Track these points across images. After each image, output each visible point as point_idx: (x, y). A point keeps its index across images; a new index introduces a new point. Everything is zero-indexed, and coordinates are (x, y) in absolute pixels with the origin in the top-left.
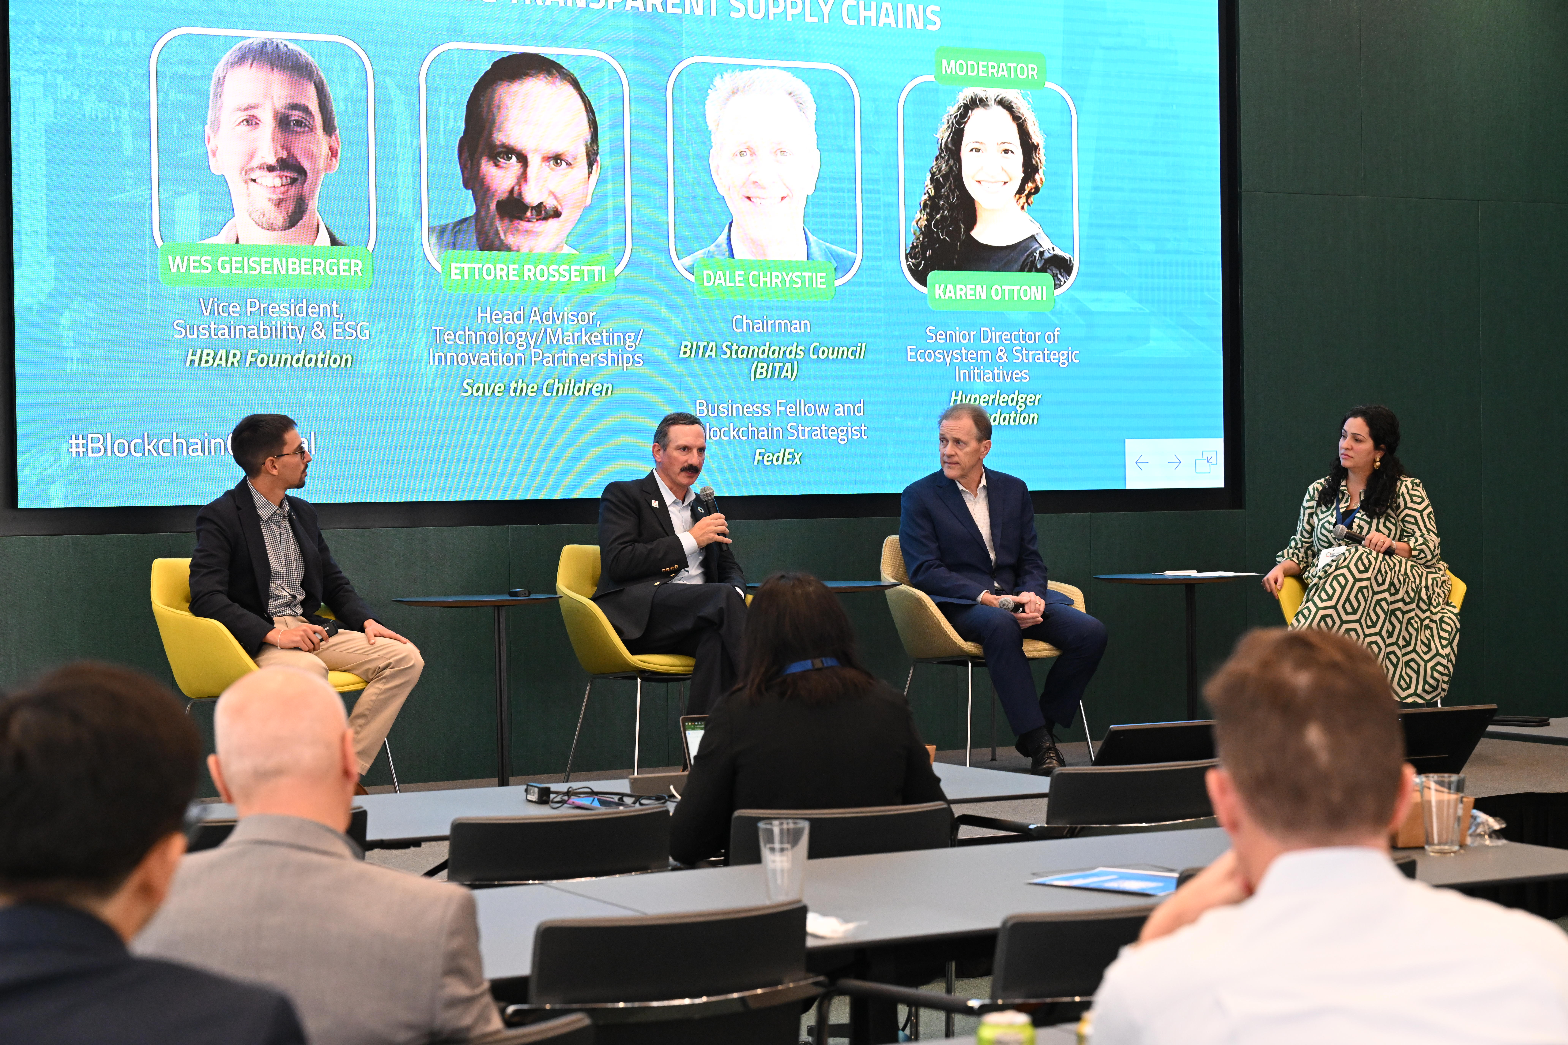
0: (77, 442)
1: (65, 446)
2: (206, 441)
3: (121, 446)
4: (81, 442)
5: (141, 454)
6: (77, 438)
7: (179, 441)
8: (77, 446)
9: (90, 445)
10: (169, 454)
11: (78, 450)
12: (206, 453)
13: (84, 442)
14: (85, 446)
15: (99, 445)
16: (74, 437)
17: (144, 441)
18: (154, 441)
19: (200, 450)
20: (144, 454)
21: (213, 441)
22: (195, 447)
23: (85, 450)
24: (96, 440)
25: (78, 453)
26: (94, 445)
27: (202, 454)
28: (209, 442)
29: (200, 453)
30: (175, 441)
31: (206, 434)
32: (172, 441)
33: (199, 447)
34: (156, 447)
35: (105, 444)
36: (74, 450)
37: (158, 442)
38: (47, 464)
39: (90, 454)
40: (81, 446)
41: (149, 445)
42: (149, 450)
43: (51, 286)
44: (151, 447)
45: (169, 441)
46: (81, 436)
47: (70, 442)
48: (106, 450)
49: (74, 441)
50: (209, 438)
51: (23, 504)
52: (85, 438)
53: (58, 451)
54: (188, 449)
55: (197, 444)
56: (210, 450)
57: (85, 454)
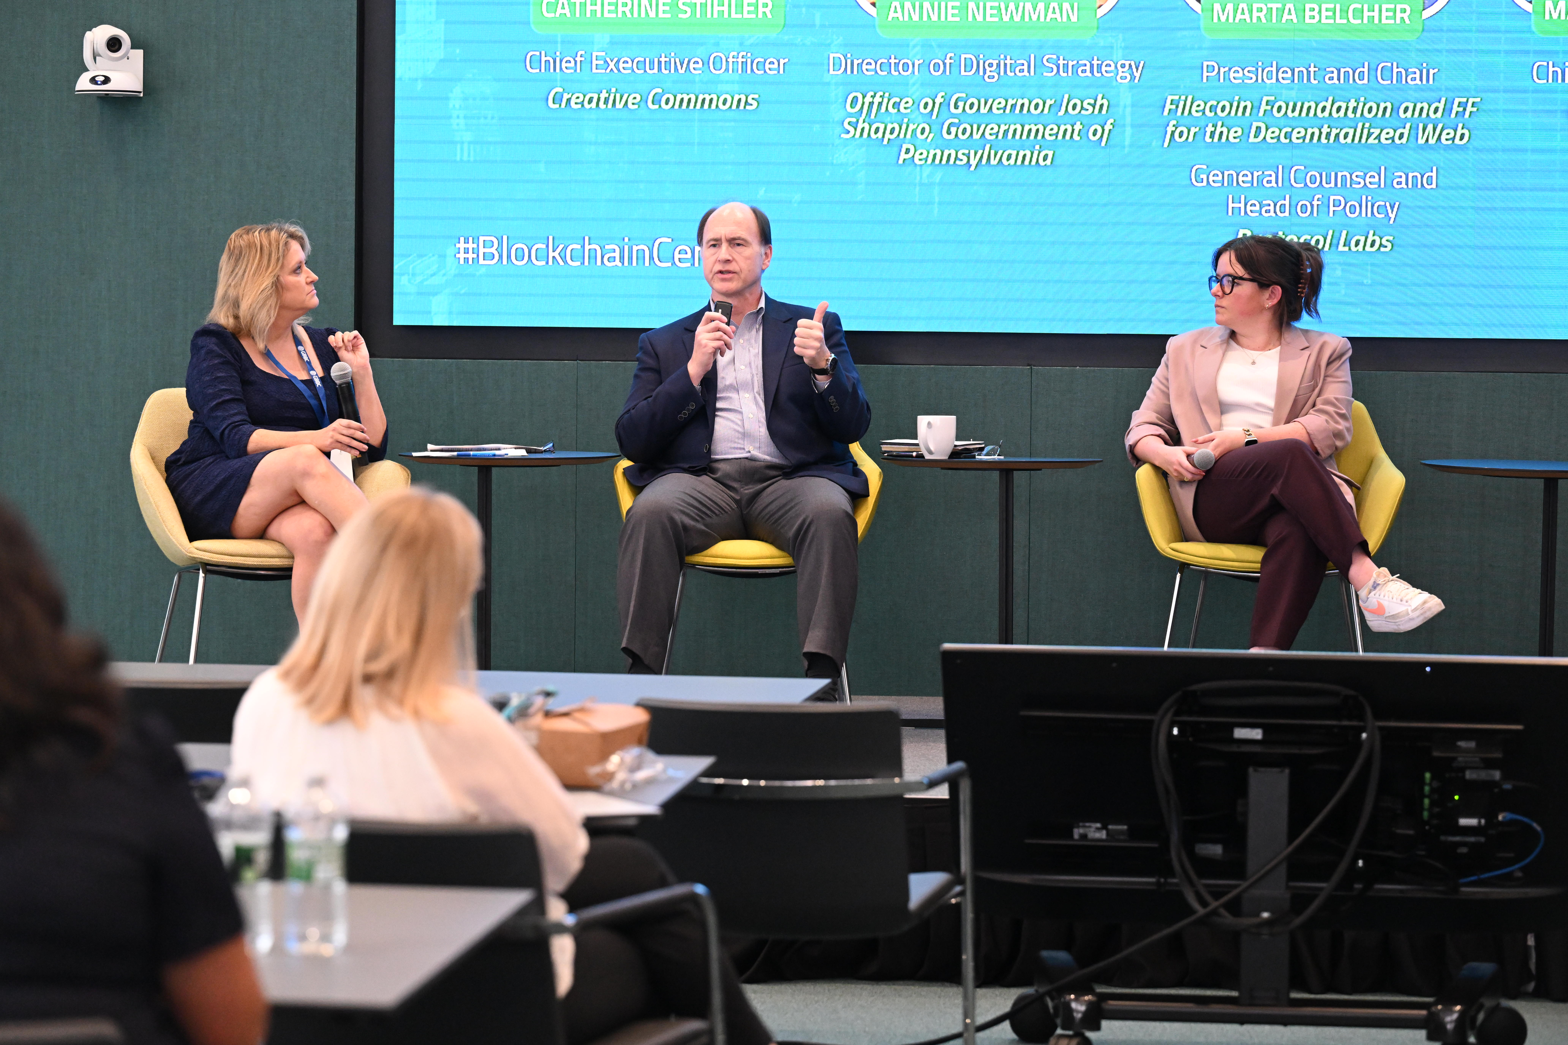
0: (466, 246)
1: (451, 251)
2: (626, 248)
3: (520, 253)
4: (471, 246)
5: (544, 263)
6: (467, 241)
7: (592, 247)
8: (466, 251)
9: (482, 250)
10: (578, 263)
11: (466, 256)
12: (626, 263)
13: (475, 246)
14: (476, 251)
15: (493, 250)
16: (462, 239)
17: (547, 246)
18: (561, 247)
19: (618, 259)
20: (547, 263)
21: (635, 248)
22: (612, 255)
23: (475, 256)
24: (488, 244)
25: (466, 260)
26: (486, 250)
27: (620, 264)
28: (631, 249)
29: (618, 262)
30: (587, 247)
31: (626, 239)
32: (583, 246)
33: (617, 255)
34: (563, 254)
35: (499, 250)
36: (462, 256)
37: (566, 248)
38: (428, 272)
39: (481, 261)
40: (471, 251)
41: (554, 251)
42: (554, 257)
44: (556, 254)
45: (579, 247)
46: (471, 239)
47: (458, 246)
48: (501, 257)
49: (462, 245)
50: (630, 244)
51: (399, 320)
52: (476, 241)
53: (443, 256)
54: (602, 257)
55: (614, 251)
56: (630, 258)
57: (476, 261)
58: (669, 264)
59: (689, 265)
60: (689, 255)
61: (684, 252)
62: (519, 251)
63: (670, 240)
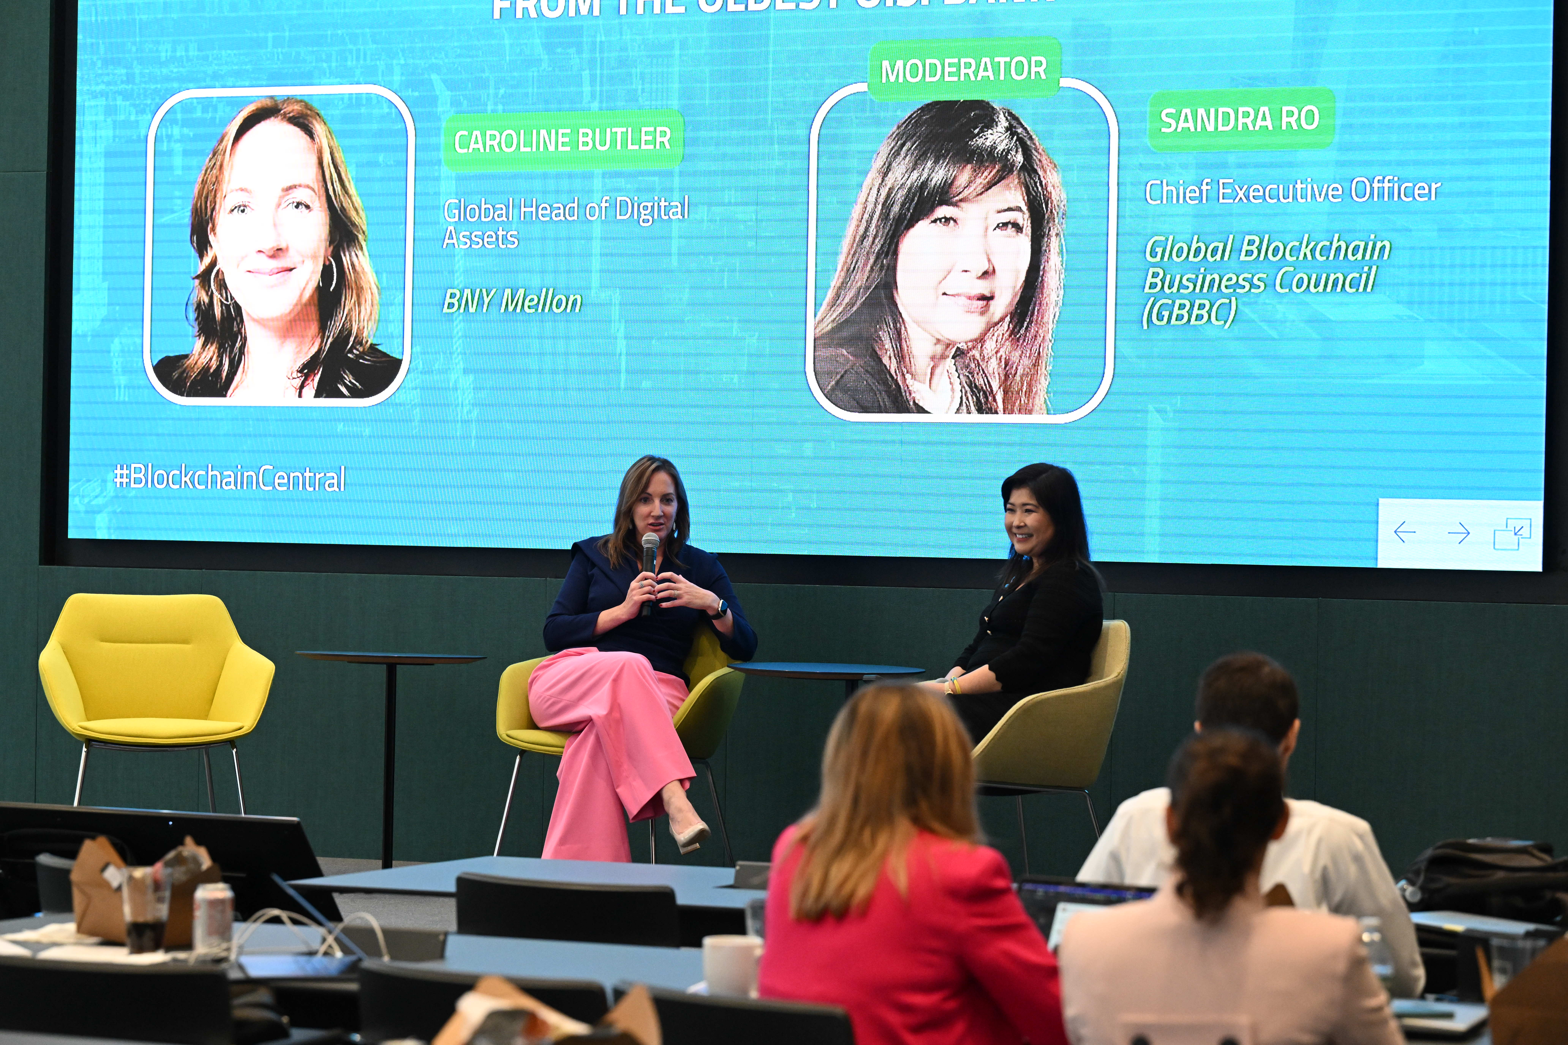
0: (122, 472)
1: (110, 476)
2: (239, 474)
5: (178, 486)
6: (122, 469)
7: (213, 473)
8: (122, 476)
9: (133, 476)
10: (203, 487)
11: (122, 480)
12: (239, 487)
13: (128, 472)
14: (128, 476)
15: (141, 476)
16: (119, 466)
17: (181, 472)
18: (191, 473)
19: (232, 483)
20: (181, 486)
21: (246, 474)
22: (229, 480)
23: (128, 480)
24: (138, 470)
25: (121, 483)
26: (136, 476)
27: (234, 488)
28: (242, 475)
29: (232, 486)
30: (210, 473)
31: (239, 467)
32: (207, 473)
33: (232, 480)
34: (192, 479)
35: (146, 475)
36: (118, 480)
37: (194, 474)
38: (94, 494)
39: (133, 485)
40: (125, 476)
41: (185, 477)
42: (185, 482)
43: (103, 312)
44: (187, 479)
45: (204, 473)
46: (125, 466)
47: (116, 472)
48: (147, 482)
49: (119, 472)
50: (242, 471)
51: (73, 533)
52: (129, 468)
53: (104, 481)
54: (221, 482)
55: (230, 476)
56: (242, 483)
57: (128, 484)
58: (271, 488)
59: (285, 488)
60: (286, 481)
61: (281, 477)
62: (161, 477)
63: (271, 467)
